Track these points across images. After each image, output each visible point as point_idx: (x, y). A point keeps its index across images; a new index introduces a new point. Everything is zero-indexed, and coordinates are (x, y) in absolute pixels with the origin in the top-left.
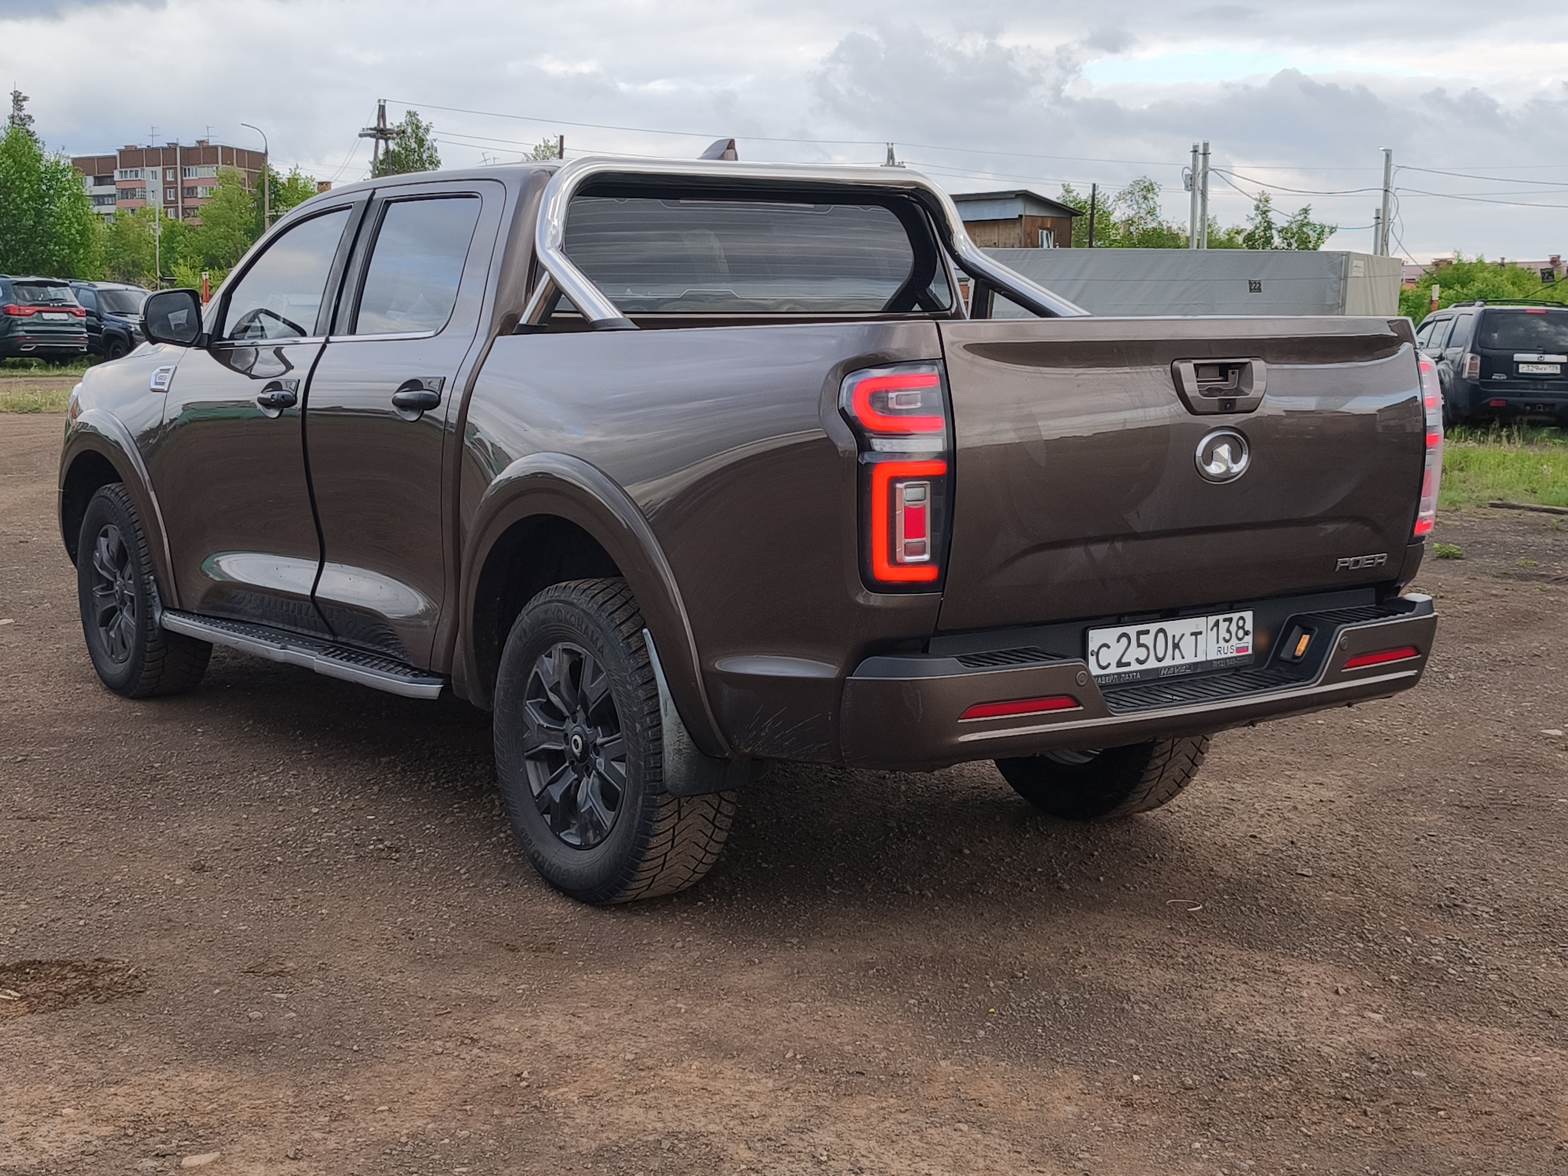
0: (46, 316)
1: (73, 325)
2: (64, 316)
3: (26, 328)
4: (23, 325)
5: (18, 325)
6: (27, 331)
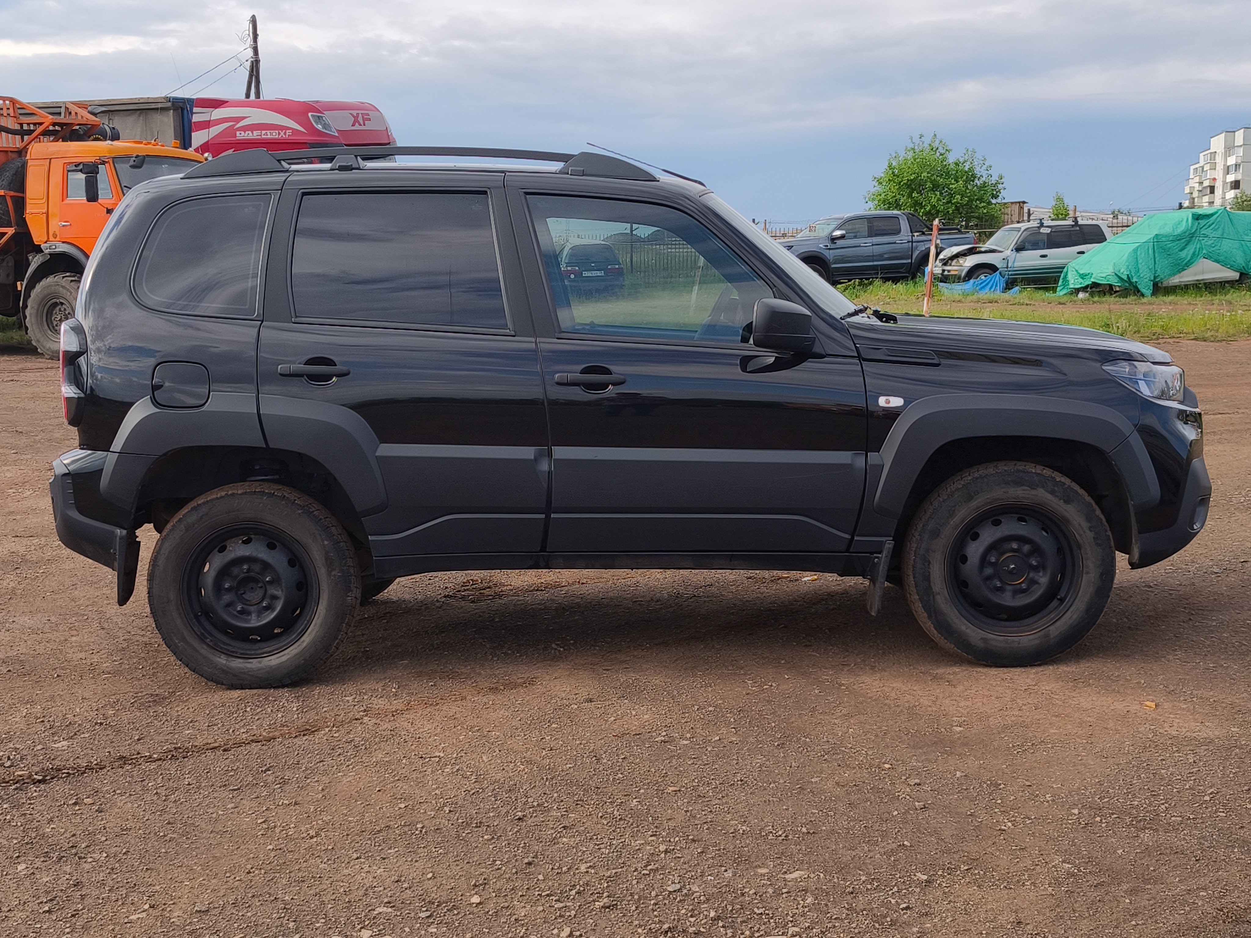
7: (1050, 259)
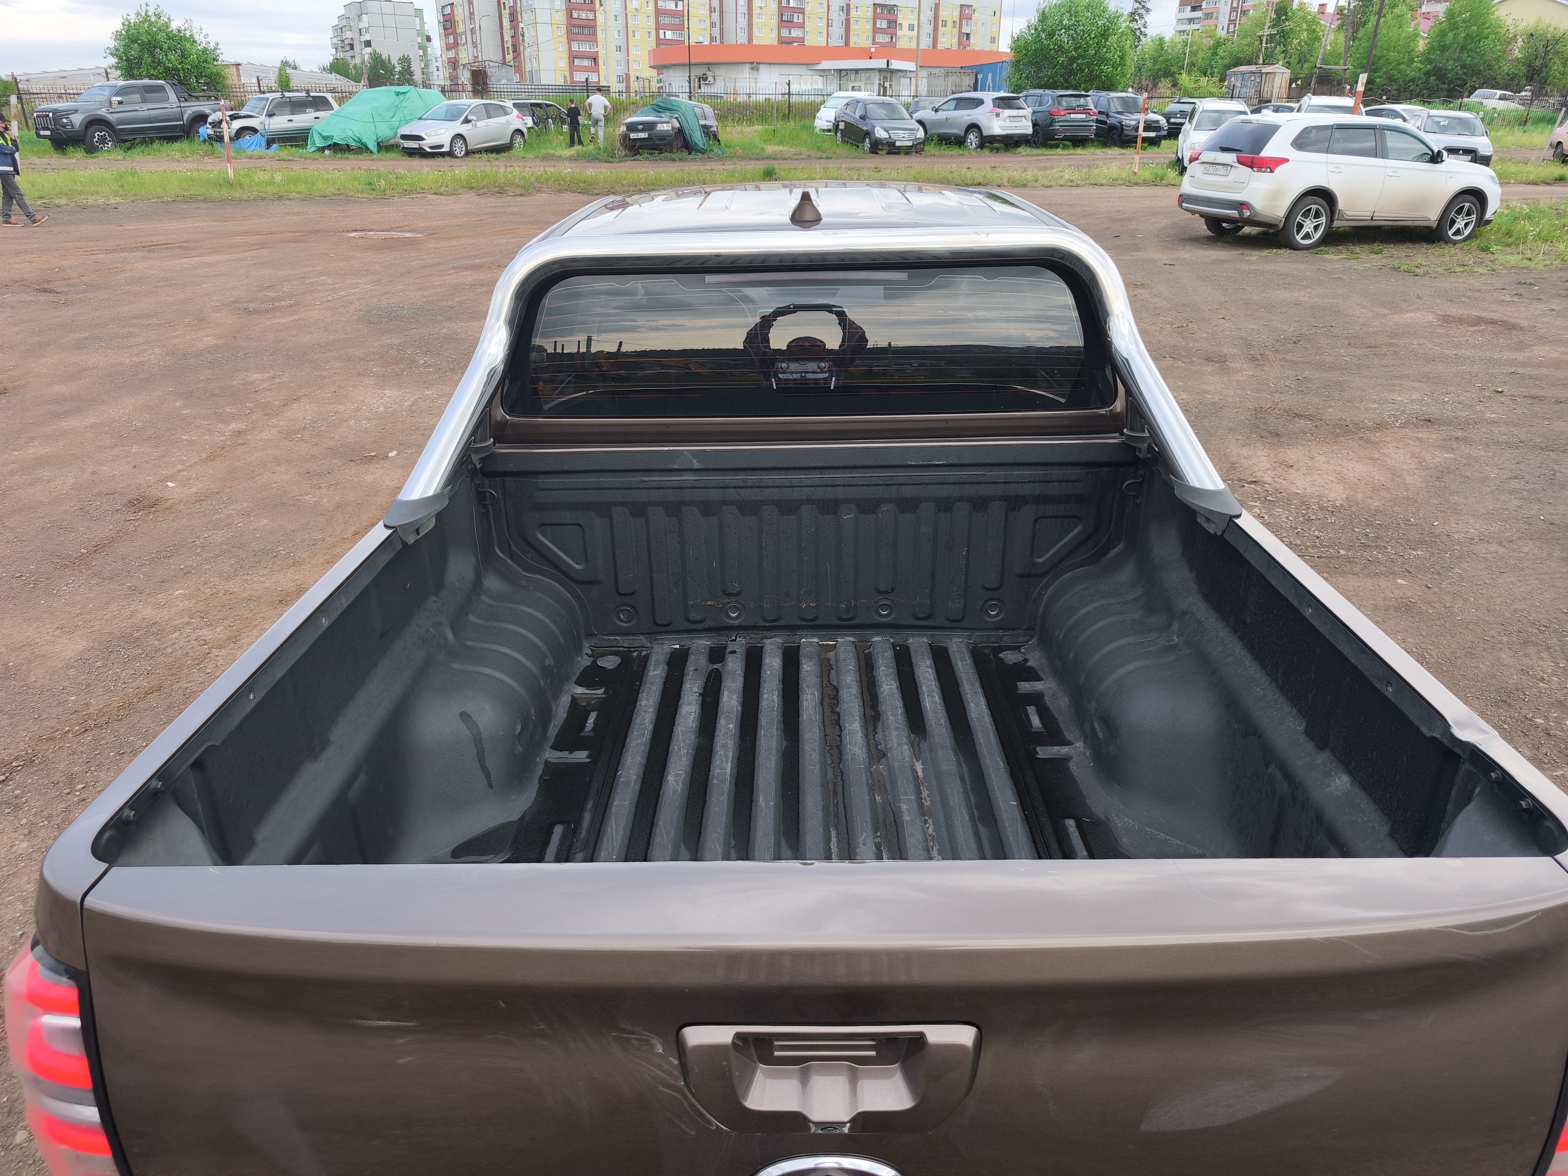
0: (1073, 116)
1: (1088, 121)
2: (1083, 116)
3: (1060, 124)
4: (1059, 122)
5: (1056, 122)
6: (1060, 126)
7: (295, 123)
